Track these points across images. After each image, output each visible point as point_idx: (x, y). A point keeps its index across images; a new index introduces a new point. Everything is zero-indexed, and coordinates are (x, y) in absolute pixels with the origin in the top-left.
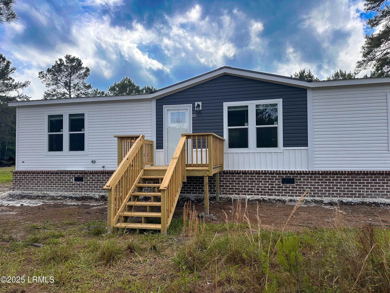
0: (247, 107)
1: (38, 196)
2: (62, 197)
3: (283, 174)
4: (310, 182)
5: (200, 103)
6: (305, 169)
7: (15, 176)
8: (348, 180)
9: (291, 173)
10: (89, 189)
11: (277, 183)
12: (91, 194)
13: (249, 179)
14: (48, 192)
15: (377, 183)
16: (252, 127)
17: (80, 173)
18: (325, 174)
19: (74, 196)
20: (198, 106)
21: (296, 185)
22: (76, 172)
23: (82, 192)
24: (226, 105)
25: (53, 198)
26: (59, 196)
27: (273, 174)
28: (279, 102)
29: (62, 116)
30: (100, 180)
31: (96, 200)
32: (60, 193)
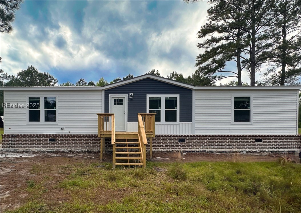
0: (160, 98)
1: (24, 151)
4: (193, 141)
9: (184, 136)
12: (62, 150)
14: (30, 149)
16: (163, 109)
18: (201, 136)
20: (131, 96)
21: (186, 142)
22: (51, 135)
23: (55, 148)
24: (148, 96)
26: (39, 151)
27: (174, 137)
28: (178, 96)
29: (39, 98)
30: (67, 141)
31: (67, 153)
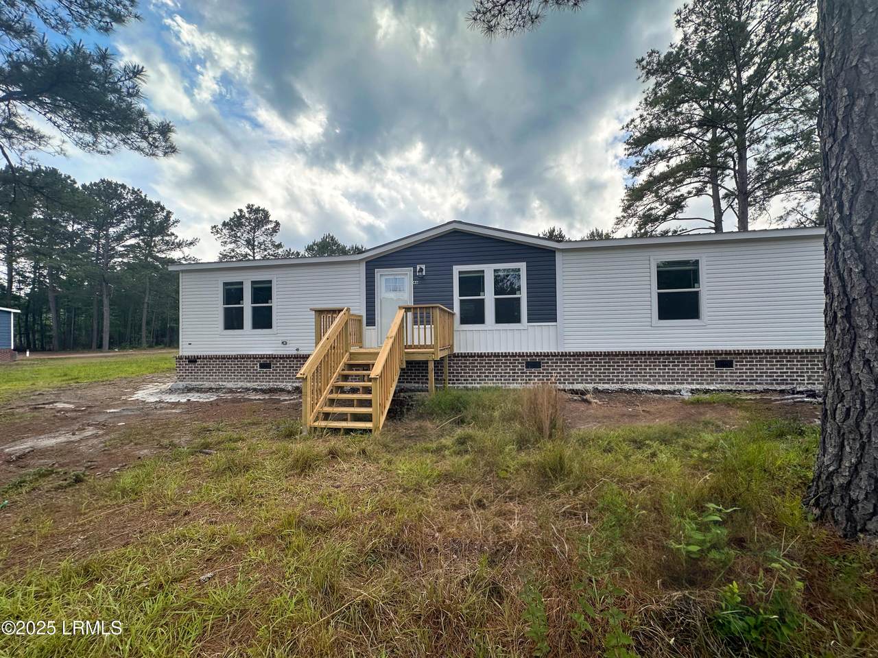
0: (483, 271)
1: (211, 389)
2: (243, 389)
3: (527, 356)
4: (559, 366)
5: (423, 267)
6: (553, 350)
7: (179, 362)
8: (604, 363)
9: (537, 355)
10: (279, 379)
11: (520, 367)
12: (282, 385)
13: (486, 363)
14: (224, 383)
15: (638, 366)
16: (489, 297)
17: (267, 358)
18: (578, 356)
19: (259, 388)
20: (421, 270)
21: (543, 370)
22: (262, 357)
23: (270, 382)
24: (456, 269)
25: (231, 391)
26: (239, 389)
27: (515, 356)
28: (523, 266)
29: (242, 283)
30: (293, 367)
31: (289, 392)
32: (240, 384)
